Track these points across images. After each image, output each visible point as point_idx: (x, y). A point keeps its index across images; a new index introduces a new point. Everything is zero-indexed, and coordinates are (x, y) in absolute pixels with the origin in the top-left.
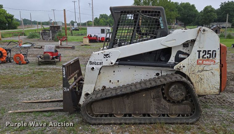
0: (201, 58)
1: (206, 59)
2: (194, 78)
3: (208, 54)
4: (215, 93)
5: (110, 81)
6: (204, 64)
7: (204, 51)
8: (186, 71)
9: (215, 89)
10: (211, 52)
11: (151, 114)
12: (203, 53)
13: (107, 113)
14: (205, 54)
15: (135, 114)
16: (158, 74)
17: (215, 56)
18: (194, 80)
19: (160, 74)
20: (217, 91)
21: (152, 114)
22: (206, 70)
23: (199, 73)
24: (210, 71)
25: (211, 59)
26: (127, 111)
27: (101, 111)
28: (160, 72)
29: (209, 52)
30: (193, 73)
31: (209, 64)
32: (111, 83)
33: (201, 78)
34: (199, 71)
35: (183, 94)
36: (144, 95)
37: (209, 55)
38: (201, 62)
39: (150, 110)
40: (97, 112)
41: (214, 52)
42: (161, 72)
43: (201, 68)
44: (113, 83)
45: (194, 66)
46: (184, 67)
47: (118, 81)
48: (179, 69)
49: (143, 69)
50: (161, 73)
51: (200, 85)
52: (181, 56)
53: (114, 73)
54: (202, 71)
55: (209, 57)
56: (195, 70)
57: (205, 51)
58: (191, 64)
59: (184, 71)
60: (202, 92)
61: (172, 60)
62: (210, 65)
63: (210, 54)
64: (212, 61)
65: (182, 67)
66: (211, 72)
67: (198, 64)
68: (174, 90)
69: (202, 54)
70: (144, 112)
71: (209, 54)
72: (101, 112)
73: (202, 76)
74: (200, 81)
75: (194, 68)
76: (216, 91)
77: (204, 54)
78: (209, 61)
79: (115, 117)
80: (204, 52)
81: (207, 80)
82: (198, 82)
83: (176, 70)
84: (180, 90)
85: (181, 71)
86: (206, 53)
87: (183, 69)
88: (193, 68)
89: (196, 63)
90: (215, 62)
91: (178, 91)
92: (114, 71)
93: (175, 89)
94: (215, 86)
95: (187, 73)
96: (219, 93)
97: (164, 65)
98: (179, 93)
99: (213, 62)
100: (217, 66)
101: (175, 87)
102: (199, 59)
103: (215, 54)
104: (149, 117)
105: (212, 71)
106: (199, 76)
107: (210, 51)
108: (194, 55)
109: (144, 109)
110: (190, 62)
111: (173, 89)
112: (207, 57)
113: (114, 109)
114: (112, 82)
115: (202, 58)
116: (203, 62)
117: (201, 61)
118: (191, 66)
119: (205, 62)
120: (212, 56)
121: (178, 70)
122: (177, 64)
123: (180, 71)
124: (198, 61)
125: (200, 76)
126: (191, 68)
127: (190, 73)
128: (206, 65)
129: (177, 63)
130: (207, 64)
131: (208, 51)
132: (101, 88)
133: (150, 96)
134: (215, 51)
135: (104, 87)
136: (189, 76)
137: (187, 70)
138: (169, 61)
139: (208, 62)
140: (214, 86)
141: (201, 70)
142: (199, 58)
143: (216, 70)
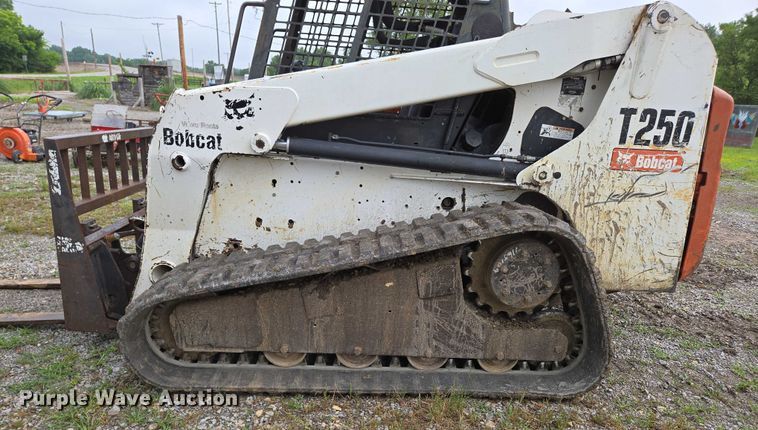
0: (630, 142)
1: (651, 146)
2: (590, 223)
3: (660, 127)
4: (658, 286)
5: (259, 221)
6: (639, 170)
7: (646, 112)
8: (563, 192)
9: (661, 270)
10: (674, 120)
11: (413, 358)
12: (642, 119)
13: (238, 347)
14: (649, 128)
15: (352, 356)
16: (448, 203)
17: (687, 138)
18: (589, 231)
19: (459, 201)
20: (670, 276)
21: (417, 359)
22: (642, 195)
23: (612, 205)
24: (657, 198)
25: (669, 147)
26: (321, 345)
27: (212, 342)
28: (456, 195)
29: (668, 119)
30: (589, 205)
31: (656, 170)
32: (261, 229)
33: (615, 225)
34: (613, 197)
35: (544, 287)
36: (388, 285)
37: (662, 133)
38: (626, 158)
39: (409, 343)
40: (196, 343)
41: (687, 118)
42: (463, 196)
43: (623, 183)
44: (269, 230)
45: (598, 175)
46: (557, 175)
47: (291, 222)
48: (536, 184)
49: (392, 178)
50: (463, 200)
51: (607, 254)
52: (549, 131)
53: (274, 190)
54: (627, 195)
55: (661, 139)
56: (600, 191)
57: (653, 112)
58: (587, 166)
59: (554, 192)
60: (610, 279)
61: (512, 144)
62: (661, 172)
63: (669, 126)
64: (672, 158)
65: (550, 176)
66: (659, 202)
67: (615, 166)
68: (511, 270)
69: (636, 125)
70: (386, 348)
71: (664, 128)
72: (211, 346)
73: (623, 218)
74: (612, 238)
75: (595, 183)
76: (661, 278)
77: (645, 124)
78: (658, 157)
79: (270, 363)
80: (649, 116)
81: (637, 235)
82: (602, 240)
83: (525, 187)
84: (535, 270)
85: (545, 193)
86: (652, 121)
87: (552, 187)
88: (593, 182)
89: (607, 162)
90: (680, 162)
91: (527, 274)
92: (274, 182)
93: (516, 263)
94: (663, 258)
95: (565, 204)
96: (675, 284)
97: (478, 163)
98: (531, 279)
99: (675, 160)
100: (688, 180)
101: (520, 255)
102: (622, 146)
103: (690, 127)
104: (406, 366)
105: (663, 199)
106: (612, 215)
107: (672, 113)
108: (603, 128)
109: (386, 339)
110: (584, 158)
111: (510, 263)
112: (656, 138)
113: (266, 333)
114: (264, 224)
115: (636, 143)
116: (634, 159)
117: (629, 157)
118: (586, 173)
119: (641, 162)
120: (676, 138)
121: (532, 188)
122: (531, 163)
123: (538, 193)
124: (615, 155)
125: (615, 217)
126: (584, 181)
127: (576, 204)
128: (643, 173)
129: (529, 158)
130: (647, 170)
131: (665, 113)
132: (221, 248)
133: (414, 290)
134: (691, 115)
135: (235, 244)
136: (571, 215)
137: (567, 188)
138: (500, 151)
139: (652, 162)
140: (658, 257)
141: (621, 192)
142: (623, 140)
143: (679, 194)
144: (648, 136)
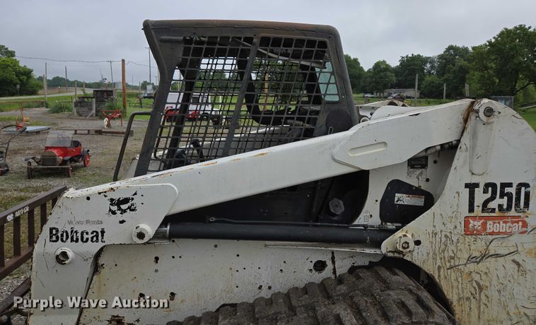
0: (478, 211)
1: (497, 214)
2: (455, 284)
3: (502, 197)
5: (142, 296)
6: (490, 234)
7: (487, 185)
8: (425, 257)
9: (527, 322)
10: (512, 190)
12: (485, 192)
14: (493, 198)
16: (320, 266)
17: (527, 204)
18: (455, 291)
19: (329, 263)
22: (497, 256)
23: (472, 267)
24: (511, 257)
25: (513, 212)
28: (326, 258)
29: (507, 190)
30: (451, 268)
31: (505, 233)
33: (478, 284)
34: (471, 259)
37: (504, 201)
38: (478, 224)
41: (523, 188)
42: (333, 259)
43: (478, 246)
45: (455, 240)
46: (418, 243)
47: (172, 294)
48: (400, 252)
49: (266, 245)
50: (334, 262)
51: (475, 311)
52: (403, 199)
53: (156, 266)
54: (484, 256)
55: (505, 207)
56: (459, 254)
57: (494, 186)
58: (443, 233)
59: (417, 257)
61: (370, 214)
62: (510, 234)
63: (509, 195)
64: (517, 222)
65: (412, 245)
66: (514, 261)
67: (468, 232)
69: (480, 197)
71: (506, 198)
73: (484, 277)
74: (477, 296)
75: (453, 248)
77: (489, 195)
78: (504, 222)
80: (490, 189)
81: (499, 291)
82: (468, 299)
83: (390, 255)
85: (409, 259)
86: (494, 193)
87: (415, 253)
88: (451, 247)
89: (461, 228)
90: (525, 224)
92: (157, 259)
94: (527, 311)
95: (429, 268)
97: (343, 233)
99: (520, 223)
100: (535, 240)
102: (472, 215)
103: (527, 195)
105: (516, 257)
106: (474, 275)
107: (510, 185)
108: (451, 201)
110: (439, 227)
112: (500, 206)
115: (483, 211)
116: (484, 225)
117: (480, 223)
118: (444, 239)
119: (491, 226)
120: (517, 204)
121: (396, 255)
122: (393, 232)
123: (403, 259)
124: (467, 223)
125: (477, 277)
126: (443, 247)
127: (439, 268)
128: (494, 237)
129: (390, 226)
130: (499, 233)
131: (504, 185)
134: (527, 185)
135: (118, 320)
136: (436, 277)
137: (428, 254)
138: (360, 220)
139: (501, 227)
140: (522, 310)
141: (477, 254)
142: (471, 209)
143: (529, 253)
144: (493, 204)
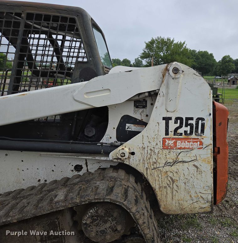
0: (171, 134)
1: (183, 136)
2: (157, 178)
3: (186, 126)
4: (203, 210)
6: (179, 149)
7: (177, 119)
8: (138, 162)
9: (203, 202)
10: (193, 122)
12: (176, 122)
14: (181, 127)
17: (203, 131)
18: (157, 183)
19: (84, 166)
20: (207, 205)
22: (184, 162)
23: (167, 168)
24: (192, 163)
25: (194, 136)
28: (82, 163)
29: (190, 122)
30: (154, 169)
31: (189, 148)
33: (172, 179)
34: (167, 164)
37: (188, 129)
38: (171, 142)
41: (200, 121)
42: (86, 164)
43: (172, 156)
45: (157, 152)
46: (133, 154)
50: (87, 166)
51: (170, 195)
54: (175, 162)
55: (189, 132)
56: (159, 161)
57: (181, 119)
58: (149, 148)
59: (133, 162)
60: (174, 208)
62: (192, 149)
63: (191, 125)
64: (197, 142)
66: (194, 165)
67: (165, 147)
69: (172, 126)
71: (189, 127)
73: (175, 174)
74: (171, 186)
75: (155, 157)
76: (204, 206)
77: (178, 125)
78: (188, 142)
80: (179, 121)
81: (185, 183)
82: (165, 187)
85: (127, 163)
86: (181, 123)
87: (131, 160)
88: (154, 157)
89: (160, 145)
90: (201, 143)
94: (202, 195)
95: (141, 169)
96: (212, 209)
99: (199, 143)
100: (208, 153)
102: (167, 137)
103: (203, 125)
105: (196, 163)
106: (169, 173)
107: (192, 119)
108: (154, 128)
110: (146, 144)
112: (186, 132)
115: (174, 135)
116: (175, 143)
117: (172, 142)
118: (149, 151)
119: (179, 144)
120: (197, 131)
123: (123, 163)
124: (164, 142)
125: (171, 175)
126: (149, 156)
127: (147, 169)
128: (182, 150)
129: (117, 144)
130: (184, 148)
131: (188, 119)
134: (203, 119)
136: (145, 174)
137: (140, 160)
139: (186, 144)
140: (199, 195)
141: (171, 161)
142: (167, 133)
143: (204, 161)
144: (181, 131)
